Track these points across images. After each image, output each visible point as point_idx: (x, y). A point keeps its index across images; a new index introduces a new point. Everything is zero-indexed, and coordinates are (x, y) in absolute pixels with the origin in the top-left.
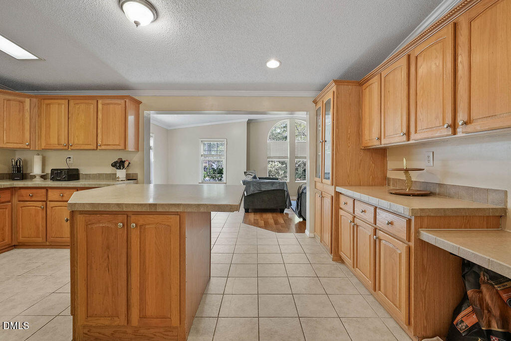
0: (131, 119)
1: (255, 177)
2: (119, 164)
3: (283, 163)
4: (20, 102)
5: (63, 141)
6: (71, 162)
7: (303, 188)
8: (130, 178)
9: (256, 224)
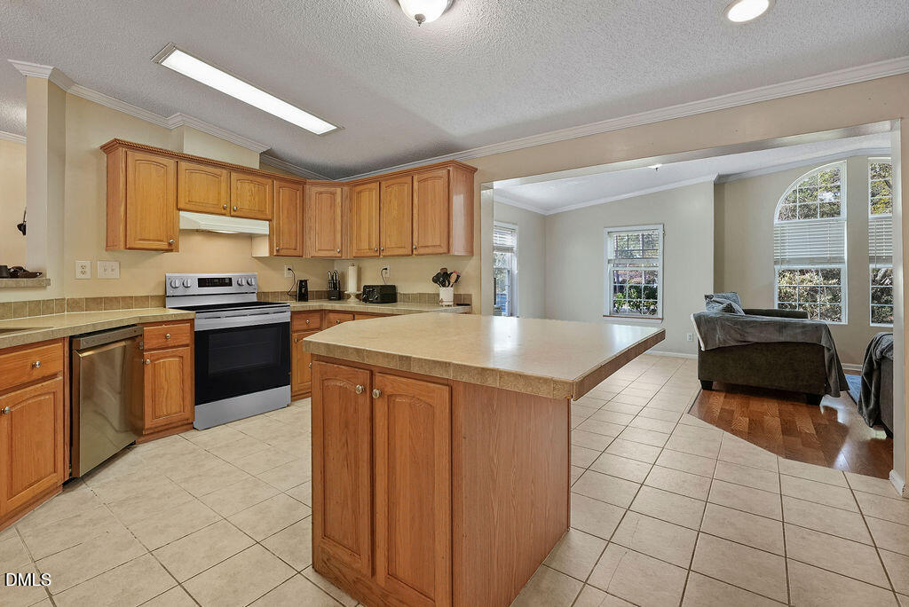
0: (458, 201)
1: (729, 309)
2: (443, 278)
3: (829, 275)
4: (331, 193)
5: (374, 245)
6: (388, 275)
7: (884, 344)
8: (462, 302)
9: (725, 422)
